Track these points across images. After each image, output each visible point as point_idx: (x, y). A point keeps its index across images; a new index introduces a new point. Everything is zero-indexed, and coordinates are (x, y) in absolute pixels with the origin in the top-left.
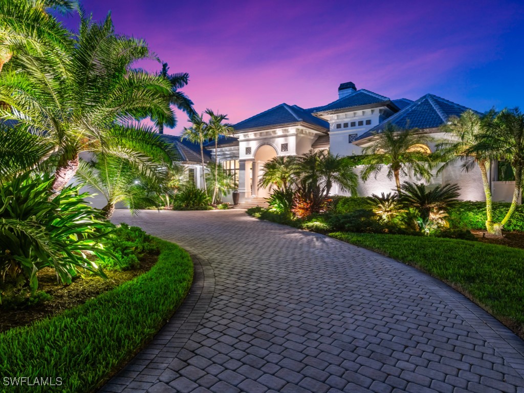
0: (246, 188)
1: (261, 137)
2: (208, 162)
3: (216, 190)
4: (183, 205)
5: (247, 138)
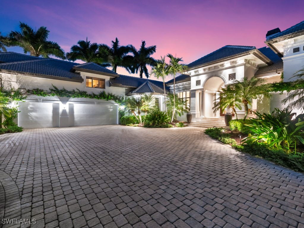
0: (196, 111)
1: (209, 71)
2: (168, 93)
3: (174, 112)
4: (151, 124)
5: (197, 73)
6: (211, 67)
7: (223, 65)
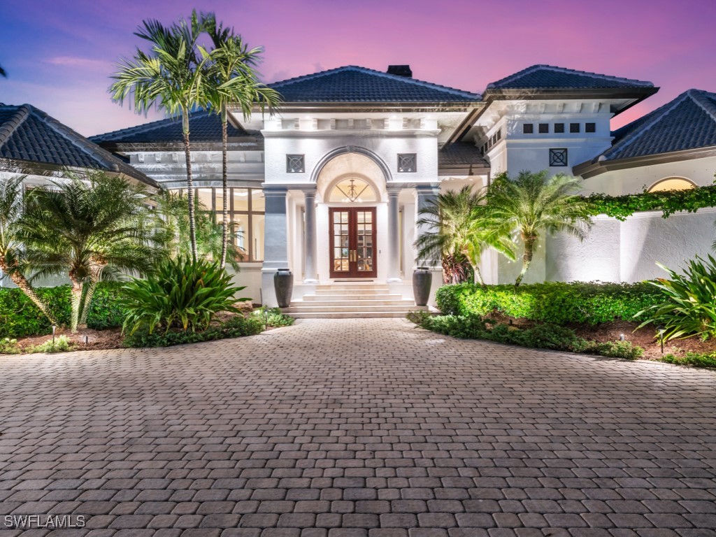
0: (288, 261)
1: (337, 132)
5: (291, 129)
6: (346, 121)
7: (382, 121)
